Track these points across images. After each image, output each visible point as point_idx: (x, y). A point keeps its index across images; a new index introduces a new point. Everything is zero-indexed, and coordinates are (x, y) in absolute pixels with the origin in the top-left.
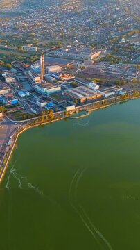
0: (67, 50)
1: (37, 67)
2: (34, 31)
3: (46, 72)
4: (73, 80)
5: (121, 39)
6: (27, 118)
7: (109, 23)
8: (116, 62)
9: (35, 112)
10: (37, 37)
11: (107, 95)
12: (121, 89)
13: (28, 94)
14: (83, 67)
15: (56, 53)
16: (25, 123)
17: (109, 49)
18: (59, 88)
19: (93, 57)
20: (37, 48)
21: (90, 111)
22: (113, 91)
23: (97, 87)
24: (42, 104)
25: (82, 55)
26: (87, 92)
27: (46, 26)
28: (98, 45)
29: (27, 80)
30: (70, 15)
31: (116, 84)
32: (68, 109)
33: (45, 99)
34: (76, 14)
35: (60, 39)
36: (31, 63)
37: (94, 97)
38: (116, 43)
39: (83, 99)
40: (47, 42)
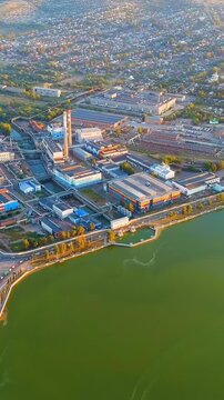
0: (114, 95)
1: (58, 130)
2: (56, 58)
3: (75, 139)
4: (124, 157)
5: (210, 74)
6: (32, 246)
7: (189, 45)
8: (204, 119)
9: (50, 230)
10: (60, 69)
11: (190, 192)
12: (218, 180)
13: (39, 188)
14: (145, 131)
15: (95, 101)
16: (27, 258)
17: (190, 94)
18: (98, 176)
19: (161, 109)
20: (59, 92)
21: (158, 229)
22: (203, 183)
23: (171, 174)
24: (65, 213)
25: (142, 106)
26: (152, 186)
27: (77, 48)
28: (170, 85)
29: (38, 156)
30: (121, 29)
31: (207, 167)
32: (116, 224)
33: (70, 199)
34: (131, 27)
35: (103, 73)
36: (47, 121)
37: (166, 197)
38: (203, 81)
39: (144, 201)
40: (79, 79)
